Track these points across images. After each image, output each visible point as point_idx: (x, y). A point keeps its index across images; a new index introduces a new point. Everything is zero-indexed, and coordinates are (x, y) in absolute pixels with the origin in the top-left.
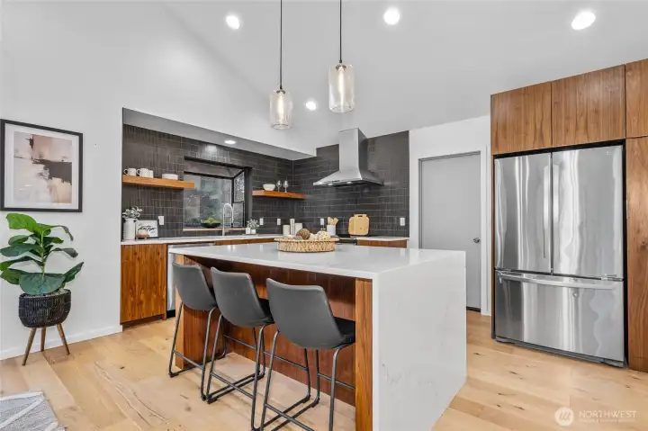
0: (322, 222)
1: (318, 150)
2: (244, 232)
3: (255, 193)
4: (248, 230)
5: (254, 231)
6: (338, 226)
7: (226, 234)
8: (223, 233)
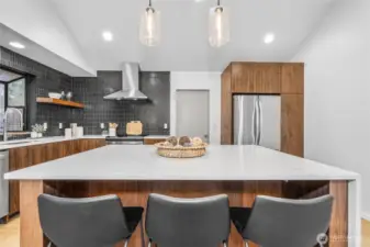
0: (102, 126)
1: (99, 72)
2: (29, 136)
3: (39, 100)
4: (34, 134)
5: (40, 135)
6: (117, 129)
7: (9, 139)
8: (5, 137)
